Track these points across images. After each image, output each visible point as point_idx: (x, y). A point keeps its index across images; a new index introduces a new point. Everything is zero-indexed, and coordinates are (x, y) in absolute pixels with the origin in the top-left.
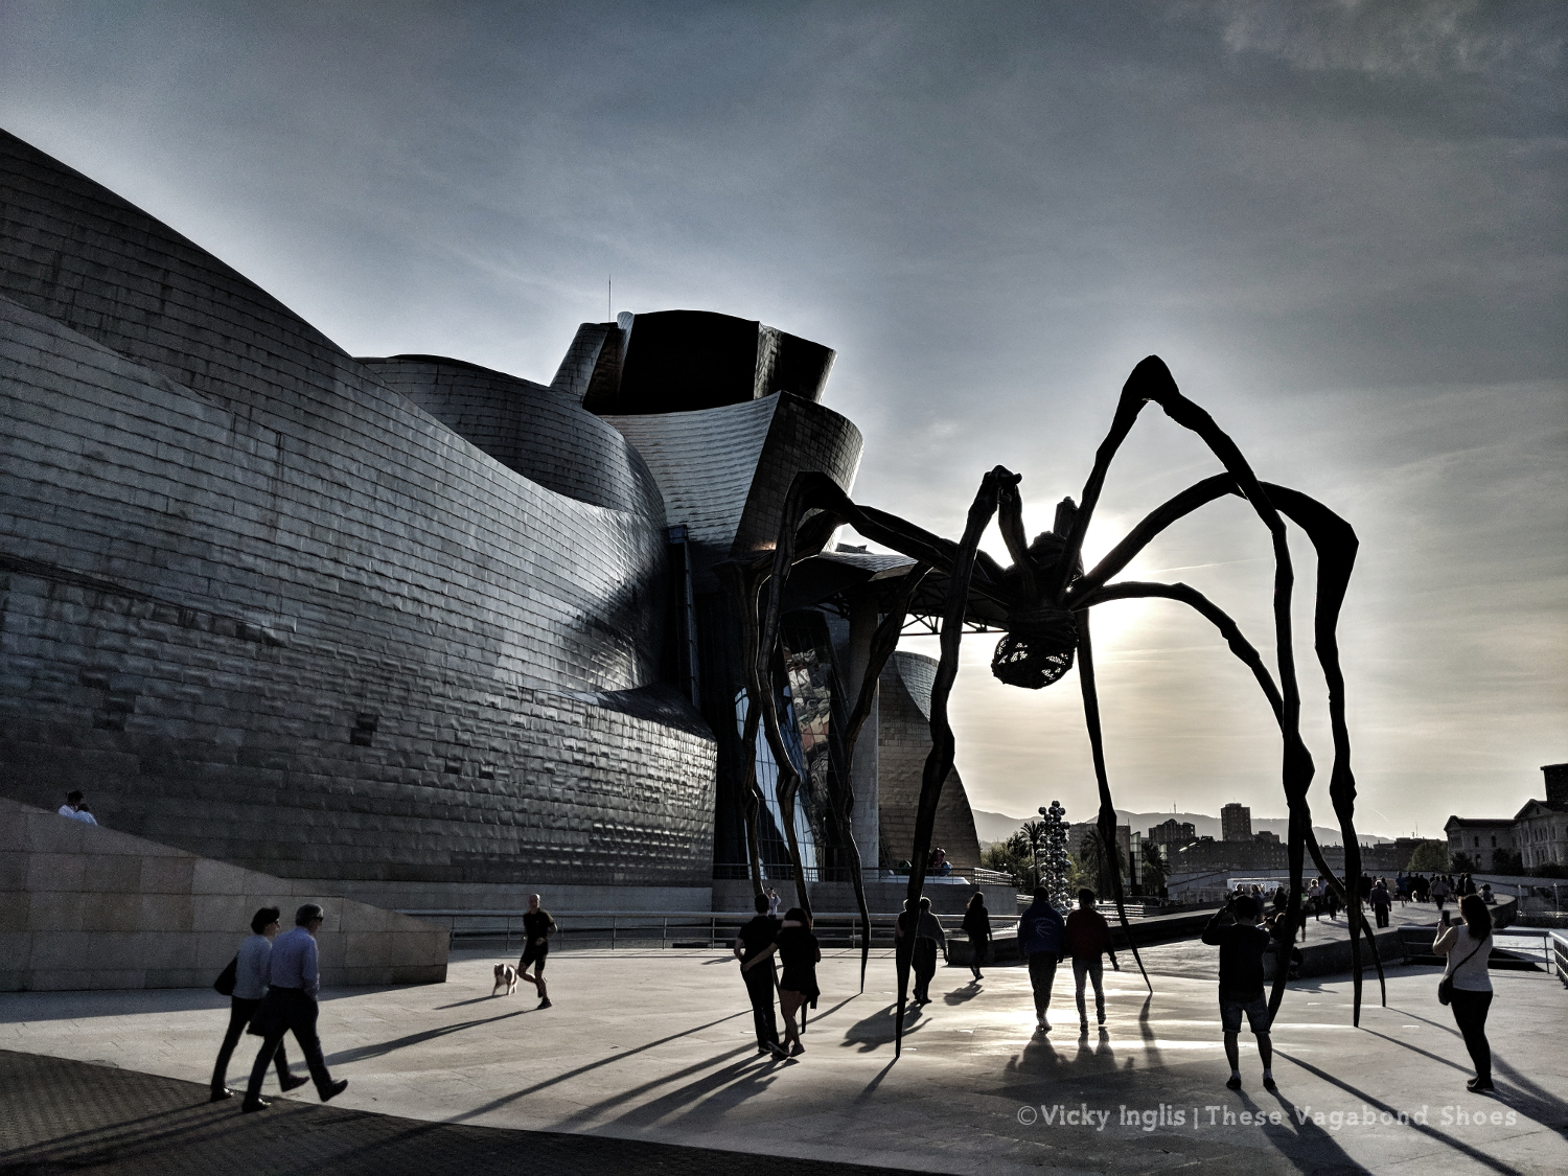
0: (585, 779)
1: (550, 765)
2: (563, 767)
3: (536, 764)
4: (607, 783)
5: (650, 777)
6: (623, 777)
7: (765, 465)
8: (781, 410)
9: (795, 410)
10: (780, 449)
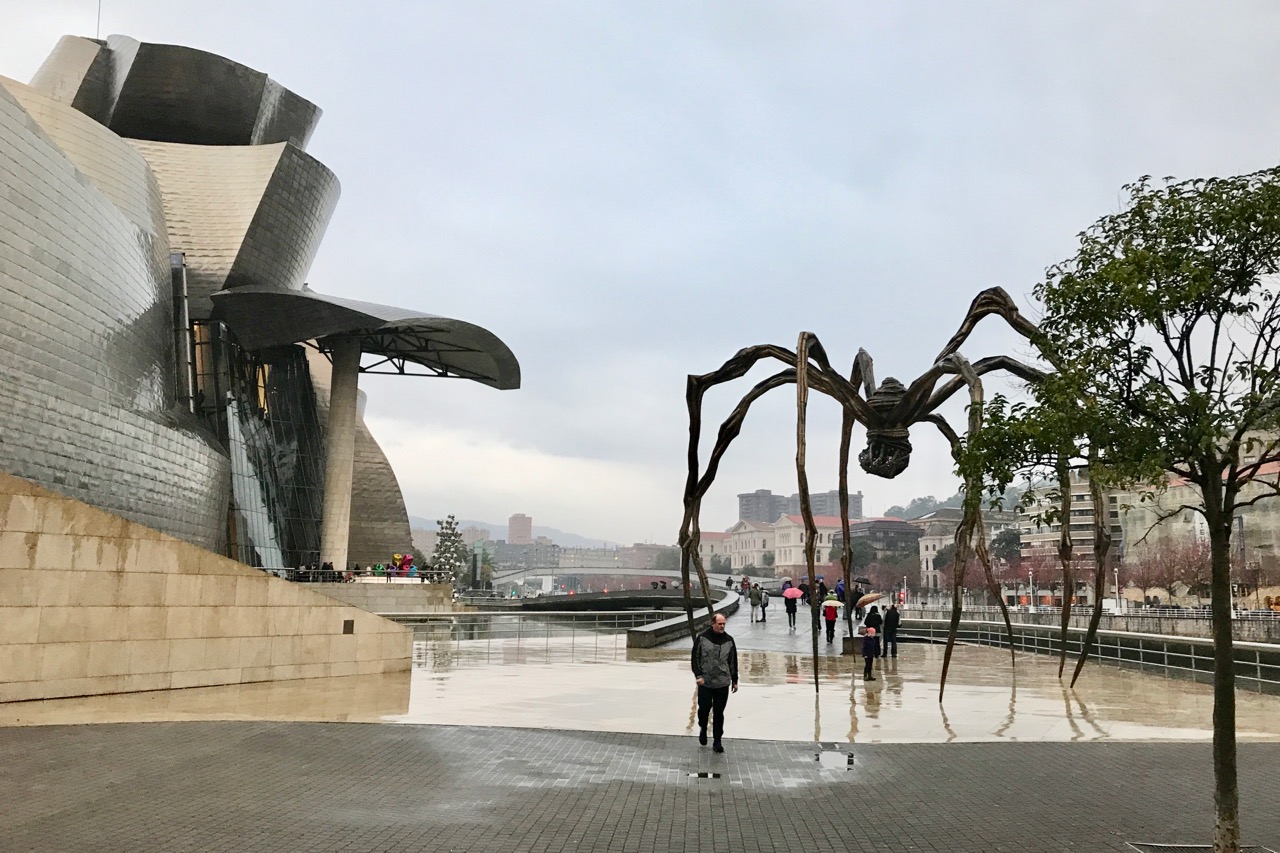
0: (151, 490)
1: (127, 477)
2: (136, 479)
3: (117, 476)
4: (165, 494)
5: (192, 489)
6: (175, 489)
7: (265, 207)
8: (285, 159)
9: (296, 161)
10: (279, 195)
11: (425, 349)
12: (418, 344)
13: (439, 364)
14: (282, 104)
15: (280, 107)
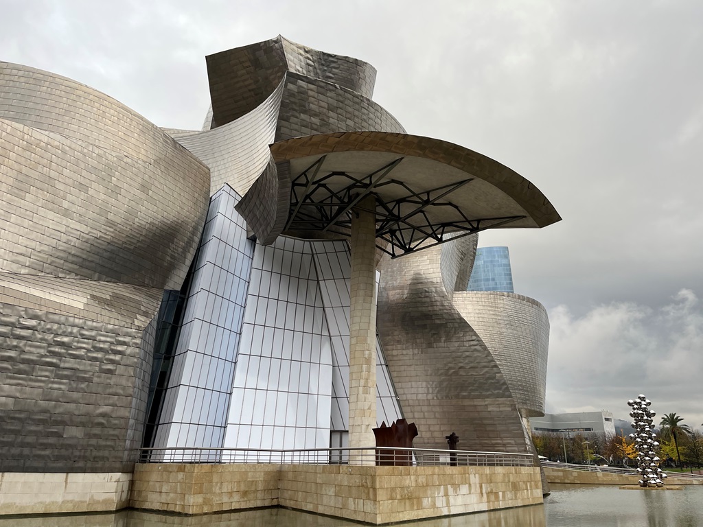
7: (283, 130)
8: (290, 86)
9: (306, 87)
10: (297, 117)
12: (421, 201)
13: (469, 222)
14: (323, 65)
15: (321, 67)
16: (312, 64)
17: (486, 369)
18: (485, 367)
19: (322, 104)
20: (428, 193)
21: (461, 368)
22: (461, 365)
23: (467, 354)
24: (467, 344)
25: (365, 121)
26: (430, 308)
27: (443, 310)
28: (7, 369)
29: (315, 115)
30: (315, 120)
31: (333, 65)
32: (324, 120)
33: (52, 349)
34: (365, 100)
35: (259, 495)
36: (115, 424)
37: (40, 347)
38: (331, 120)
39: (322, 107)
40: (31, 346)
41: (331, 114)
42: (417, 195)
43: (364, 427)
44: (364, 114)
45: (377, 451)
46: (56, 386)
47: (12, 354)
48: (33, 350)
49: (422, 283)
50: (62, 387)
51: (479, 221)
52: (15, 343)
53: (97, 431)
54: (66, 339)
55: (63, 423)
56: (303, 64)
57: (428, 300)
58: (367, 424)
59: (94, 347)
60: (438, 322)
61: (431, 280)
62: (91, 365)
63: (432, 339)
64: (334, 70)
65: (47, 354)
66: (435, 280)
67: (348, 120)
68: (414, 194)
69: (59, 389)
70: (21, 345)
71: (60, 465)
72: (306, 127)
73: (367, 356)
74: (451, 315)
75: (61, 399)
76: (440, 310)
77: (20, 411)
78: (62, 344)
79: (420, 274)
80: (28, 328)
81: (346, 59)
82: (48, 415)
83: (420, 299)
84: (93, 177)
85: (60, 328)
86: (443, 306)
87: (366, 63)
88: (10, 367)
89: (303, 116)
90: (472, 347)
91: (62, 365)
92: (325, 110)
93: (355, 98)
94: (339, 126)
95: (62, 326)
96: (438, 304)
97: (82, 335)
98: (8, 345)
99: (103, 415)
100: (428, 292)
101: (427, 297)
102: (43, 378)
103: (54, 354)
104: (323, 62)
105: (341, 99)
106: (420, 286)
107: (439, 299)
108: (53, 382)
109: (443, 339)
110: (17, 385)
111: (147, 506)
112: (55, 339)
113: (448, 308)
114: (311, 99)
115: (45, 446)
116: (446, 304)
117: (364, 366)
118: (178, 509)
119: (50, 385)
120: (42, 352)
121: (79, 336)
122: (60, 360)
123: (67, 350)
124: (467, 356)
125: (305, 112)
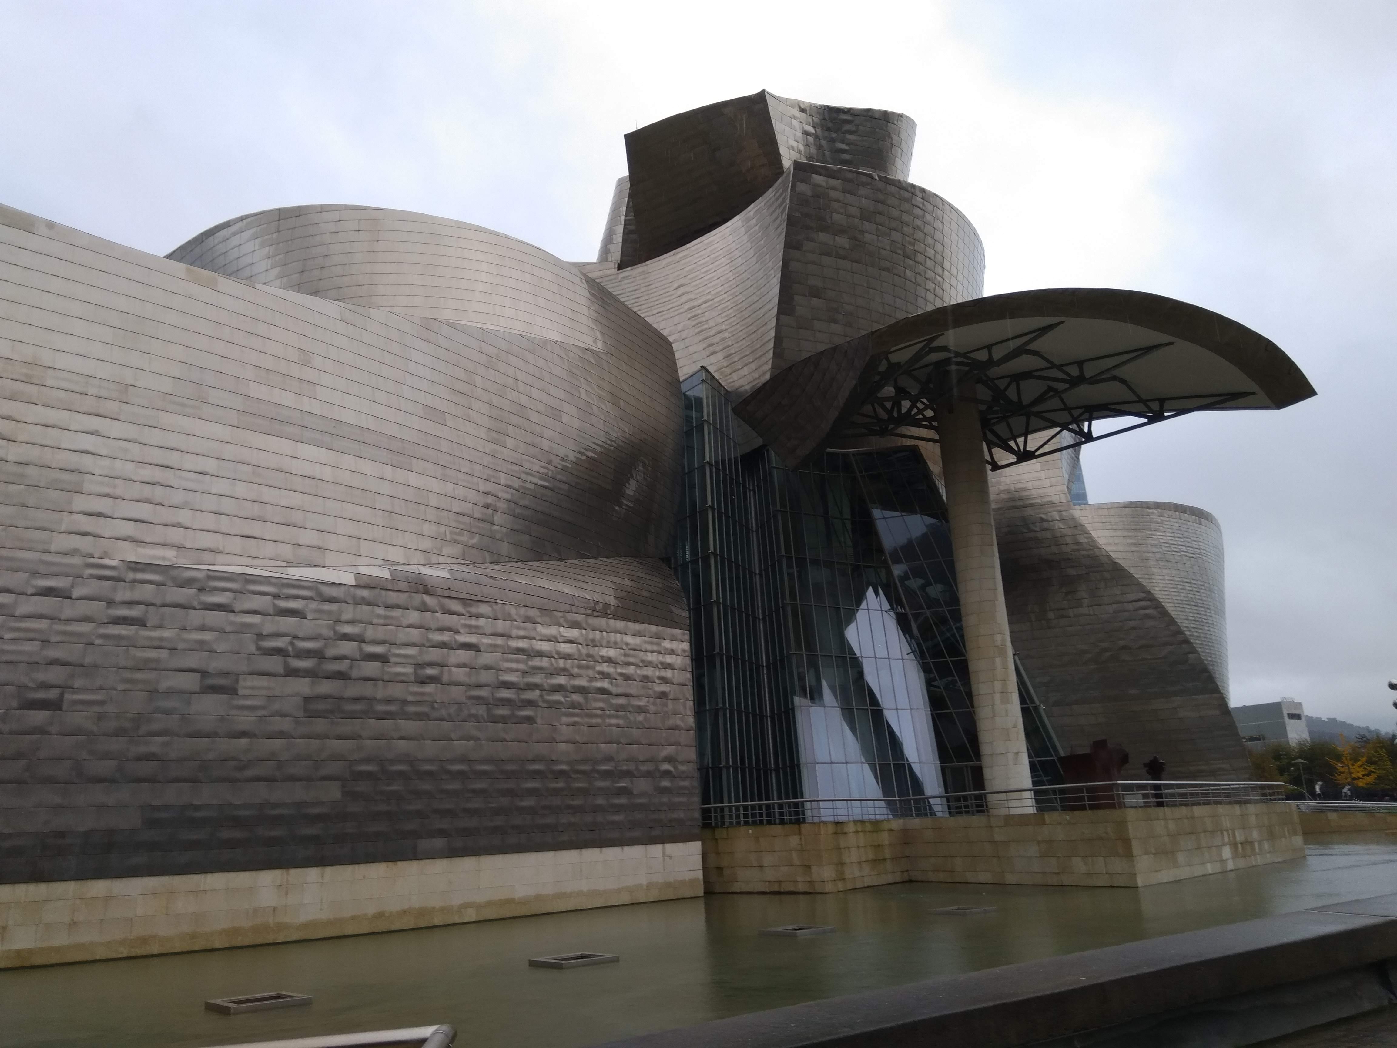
0: (326, 697)
3: (181, 681)
5: (506, 685)
6: (430, 689)
7: (794, 265)
8: (801, 187)
9: (824, 184)
10: (813, 241)
11: (1081, 379)
12: (1065, 377)
13: (1145, 402)
14: (829, 129)
15: (826, 134)
16: (811, 130)
17: (1170, 648)
18: (1166, 644)
19: (853, 211)
20: (1080, 364)
21: (1124, 648)
22: (1122, 643)
23: (1132, 623)
24: (1130, 606)
25: (919, 229)
26: (1054, 549)
27: (1078, 550)
28: (559, 702)
29: (841, 231)
30: (842, 241)
31: (847, 127)
32: (855, 239)
33: (599, 668)
34: (918, 193)
35: (889, 866)
36: (683, 772)
37: (588, 667)
38: (868, 237)
39: (852, 216)
40: (579, 667)
41: (867, 226)
42: (1060, 367)
43: (1011, 756)
44: (917, 217)
45: (1036, 793)
46: (613, 721)
47: (561, 680)
48: (582, 672)
49: (1032, 505)
50: (621, 722)
51: (1162, 401)
52: (561, 663)
53: (666, 783)
54: (612, 653)
55: (627, 774)
56: (799, 134)
57: (1048, 535)
58: (1015, 751)
59: (642, 661)
60: (1072, 572)
61: (1048, 499)
62: (643, 687)
63: (1065, 602)
64: (849, 136)
65: (597, 676)
66: (1055, 499)
67: (893, 233)
68: (1053, 366)
69: (618, 726)
70: (568, 666)
71: (637, 833)
72: (828, 254)
73: (999, 643)
74: (1094, 558)
75: (622, 740)
76: (1074, 550)
77: (584, 761)
78: (609, 660)
79: (1025, 489)
80: (571, 642)
81: (868, 114)
82: (613, 764)
83: (1032, 535)
84: (562, 395)
85: (602, 637)
86: (1078, 543)
87: (901, 116)
88: (562, 699)
89: (823, 237)
90: (1141, 612)
91: (614, 690)
92: (857, 221)
93: (902, 192)
94: (879, 245)
95: (605, 633)
96: (1069, 540)
97: (627, 644)
98: (556, 668)
99: (669, 760)
100: (1047, 521)
101: (1046, 529)
102: (599, 712)
103: (605, 675)
104: (830, 125)
105: (880, 196)
106: (1029, 512)
107: (1069, 532)
108: (610, 717)
109: (1086, 602)
110: (574, 724)
111: (737, 887)
112: (601, 654)
113: (1088, 547)
114: (835, 205)
115: (619, 809)
116: (1082, 539)
117: (998, 661)
118: (801, 887)
119: (607, 721)
120: (590, 673)
121: (624, 647)
122: (611, 683)
123: (615, 668)
124: (1134, 628)
125: (825, 229)
